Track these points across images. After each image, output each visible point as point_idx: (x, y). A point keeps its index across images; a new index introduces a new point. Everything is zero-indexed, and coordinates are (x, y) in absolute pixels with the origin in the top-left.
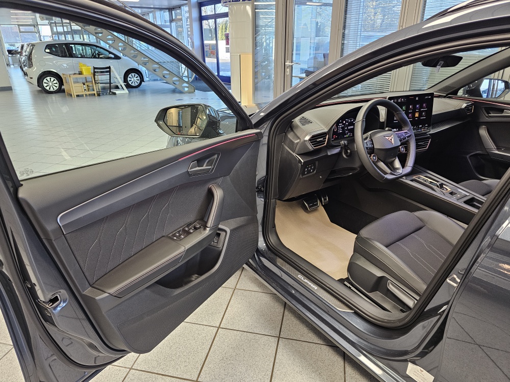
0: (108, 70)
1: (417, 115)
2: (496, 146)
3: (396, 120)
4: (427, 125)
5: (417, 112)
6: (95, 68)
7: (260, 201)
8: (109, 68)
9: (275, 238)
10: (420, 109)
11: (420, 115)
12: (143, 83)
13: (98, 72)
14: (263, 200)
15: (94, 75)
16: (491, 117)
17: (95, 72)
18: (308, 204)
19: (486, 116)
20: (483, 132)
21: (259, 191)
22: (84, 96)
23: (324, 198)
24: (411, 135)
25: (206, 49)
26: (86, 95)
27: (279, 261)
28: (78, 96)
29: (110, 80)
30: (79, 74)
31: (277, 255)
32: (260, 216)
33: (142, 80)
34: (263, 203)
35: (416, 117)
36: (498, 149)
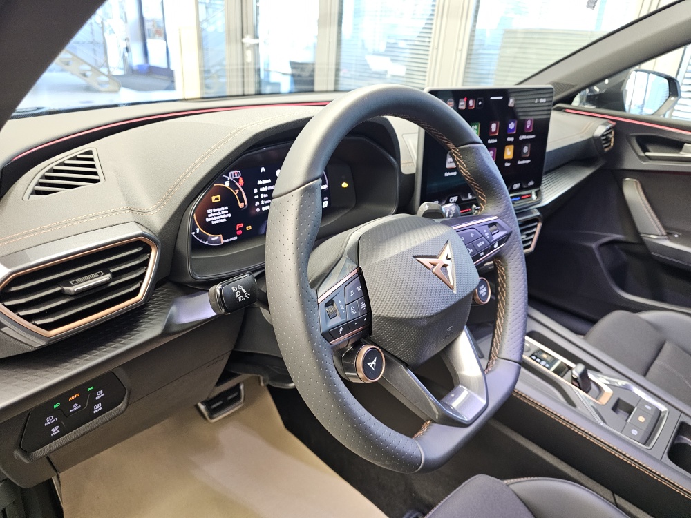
1: (509, 153)
2: (665, 228)
3: (451, 170)
4: (531, 183)
5: (510, 143)
10: (516, 136)
11: (518, 154)
16: (650, 158)
19: (641, 158)
20: (633, 192)
24: (509, 235)
25: (148, 25)
35: (508, 161)
36: (669, 235)
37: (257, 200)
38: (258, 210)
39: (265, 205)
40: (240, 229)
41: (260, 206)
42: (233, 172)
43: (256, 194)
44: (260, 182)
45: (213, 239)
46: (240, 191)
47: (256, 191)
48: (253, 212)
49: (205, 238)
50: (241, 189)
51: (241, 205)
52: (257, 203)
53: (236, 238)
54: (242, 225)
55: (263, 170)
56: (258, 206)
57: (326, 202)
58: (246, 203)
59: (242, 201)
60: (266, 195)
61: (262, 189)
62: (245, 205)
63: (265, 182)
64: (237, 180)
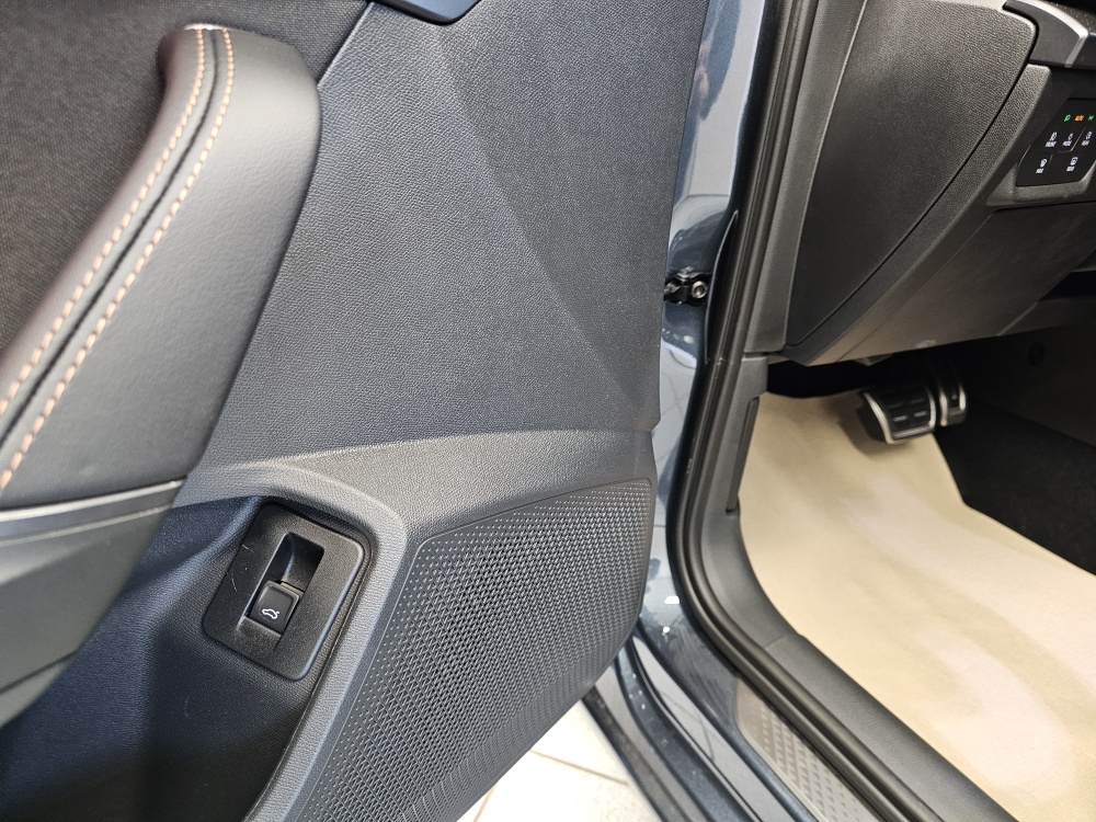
7: (677, 365)
9: (735, 571)
14: (693, 362)
18: (890, 414)
21: (679, 299)
23: (949, 397)
27: (752, 714)
31: (735, 669)
32: (666, 438)
34: (692, 373)
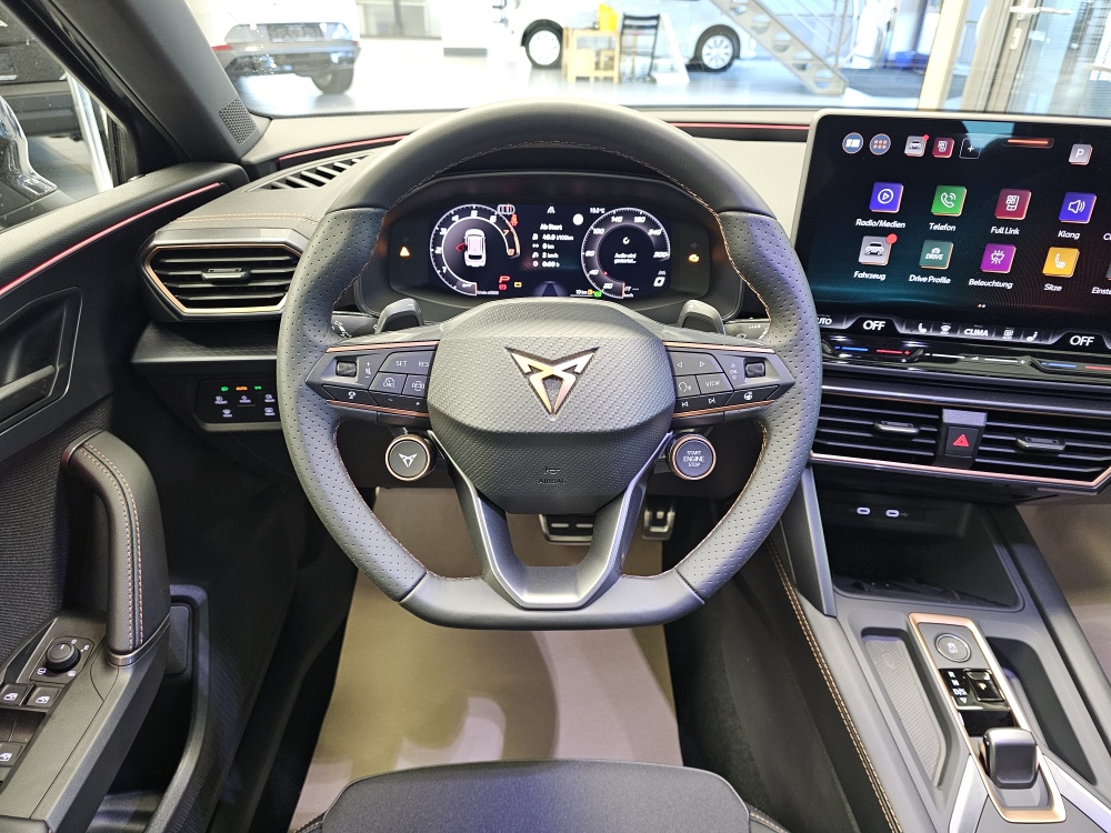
0: (654, 22)
6: (626, 17)
8: (657, 18)
12: (736, 63)
13: (630, 27)
15: (622, 33)
17: (624, 27)
22: (592, 80)
26: (597, 79)
28: (578, 79)
29: (654, 47)
30: (594, 29)
33: (736, 56)
37: (536, 250)
38: (536, 264)
39: (547, 260)
40: (504, 282)
41: (540, 259)
42: (503, 206)
43: (535, 242)
44: (544, 227)
45: (464, 286)
46: (511, 233)
47: (535, 237)
48: (526, 265)
49: (454, 282)
50: (513, 230)
51: (510, 252)
52: (535, 255)
53: (497, 293)
54: (508, 278)
55: (551, 210)
56: (536, 259)
57: (663, 279)
58: (518, 251)
59: (512, 246)
60: (552, 247)
61: (546, 237)
62: (515, 252)
63: (552, 227)
64: (509, 218)
